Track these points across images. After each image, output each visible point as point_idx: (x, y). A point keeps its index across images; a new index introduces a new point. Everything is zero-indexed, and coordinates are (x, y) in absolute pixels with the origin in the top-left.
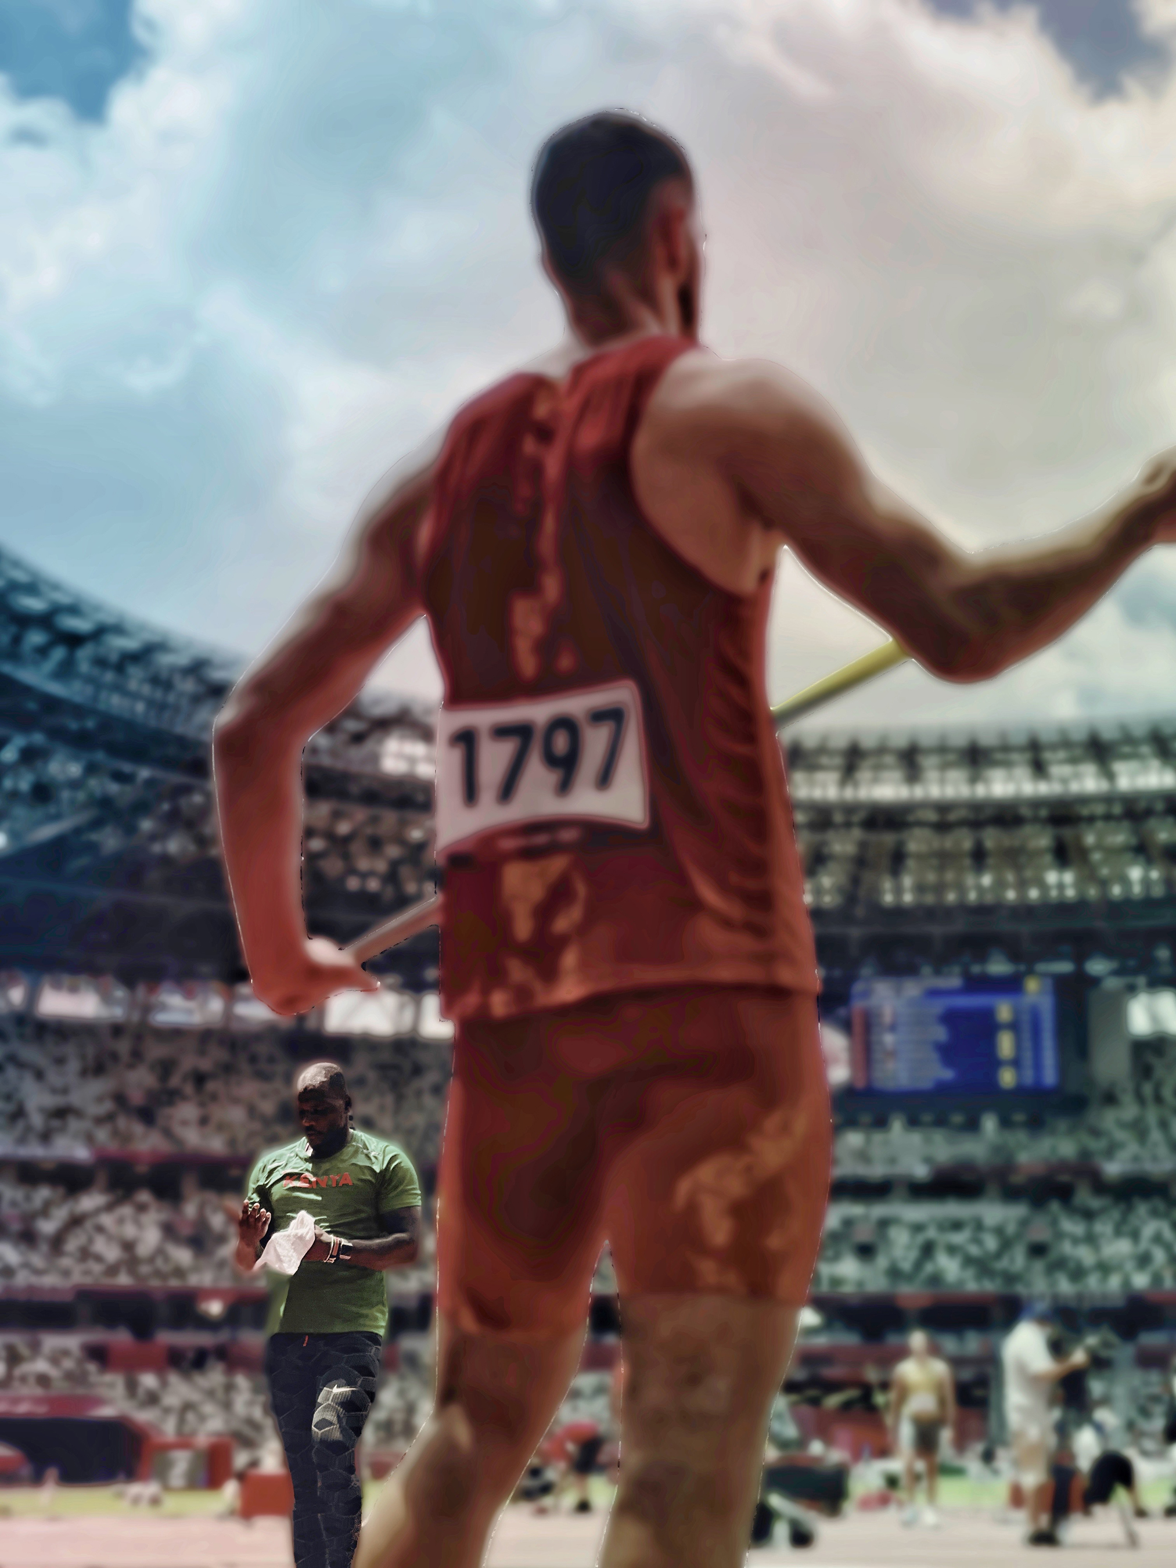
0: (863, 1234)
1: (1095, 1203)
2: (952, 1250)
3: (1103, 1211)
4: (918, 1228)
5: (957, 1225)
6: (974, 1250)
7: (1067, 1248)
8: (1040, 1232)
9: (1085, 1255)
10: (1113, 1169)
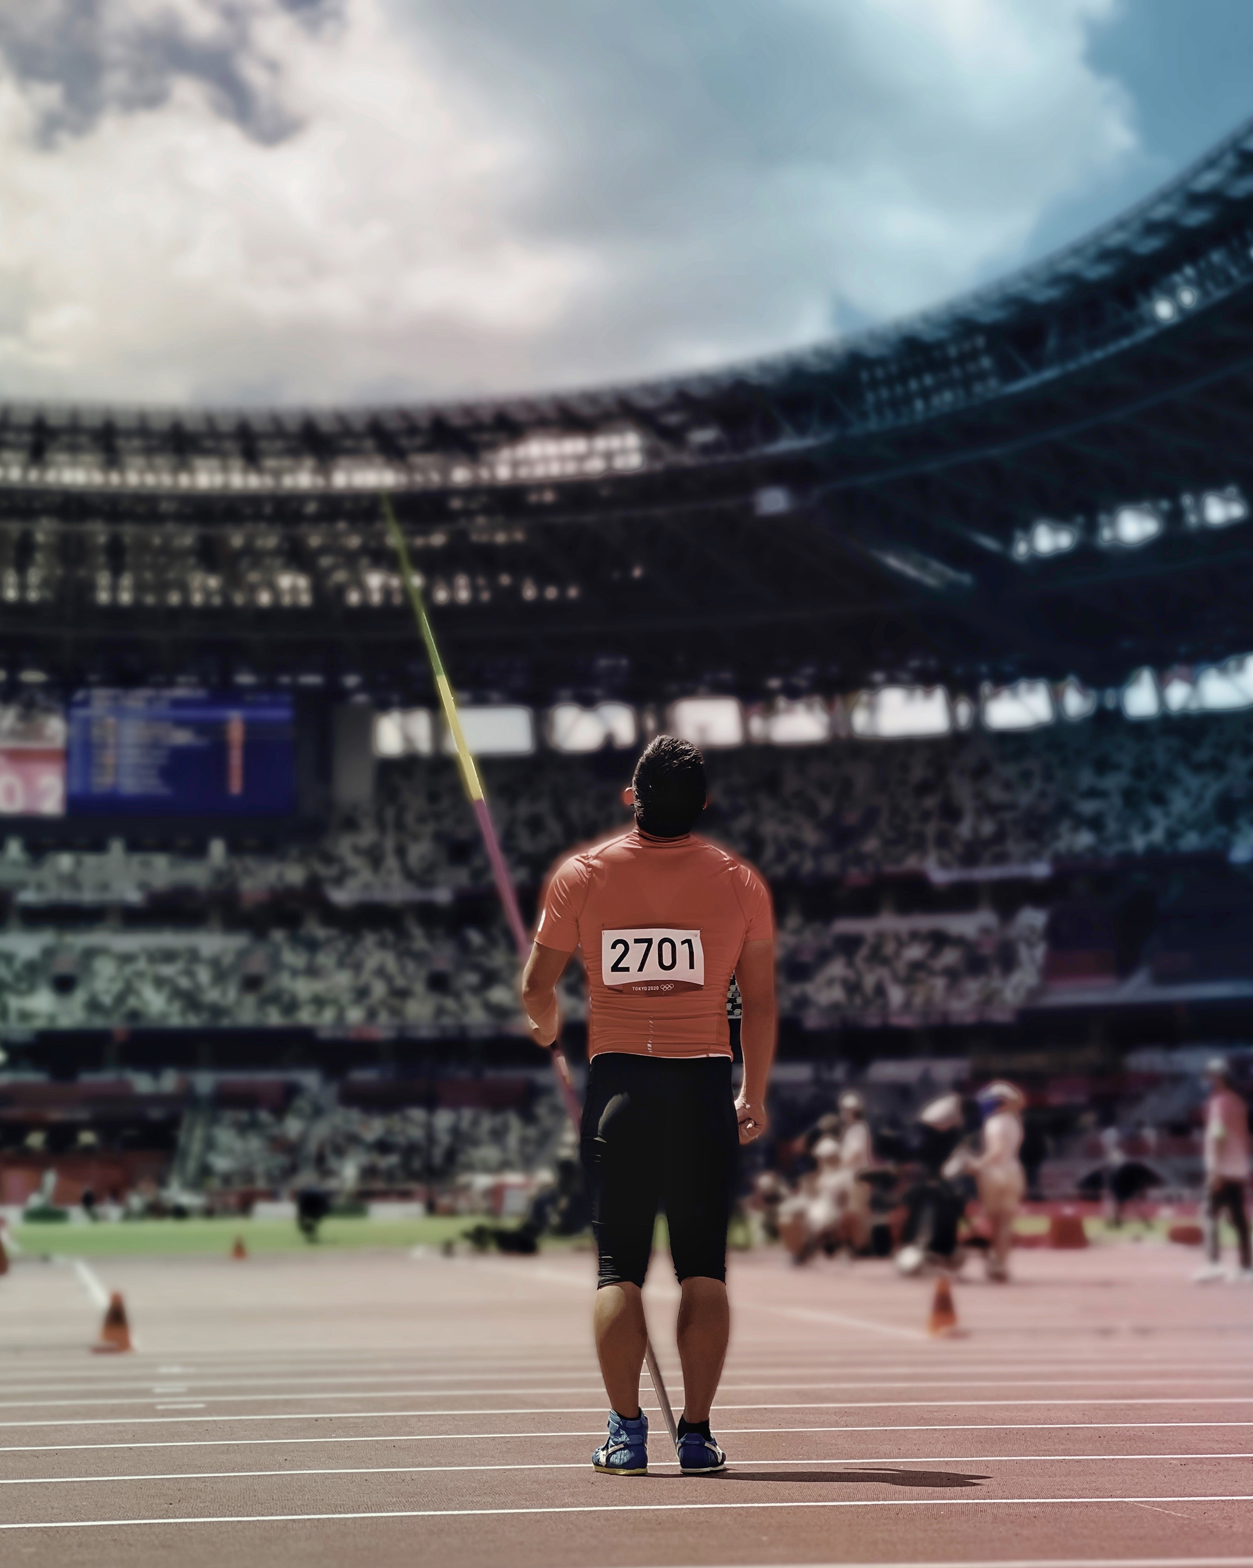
0: (64, 965)
1: (320, 932)
2: (159, 982)
3: (329, 941)
4: (126, 958)
5: (169, 956)
6: (184, 983)
7: (285, 981)
8: (257, 964)
9: (303, 988)
10: (341, 896)
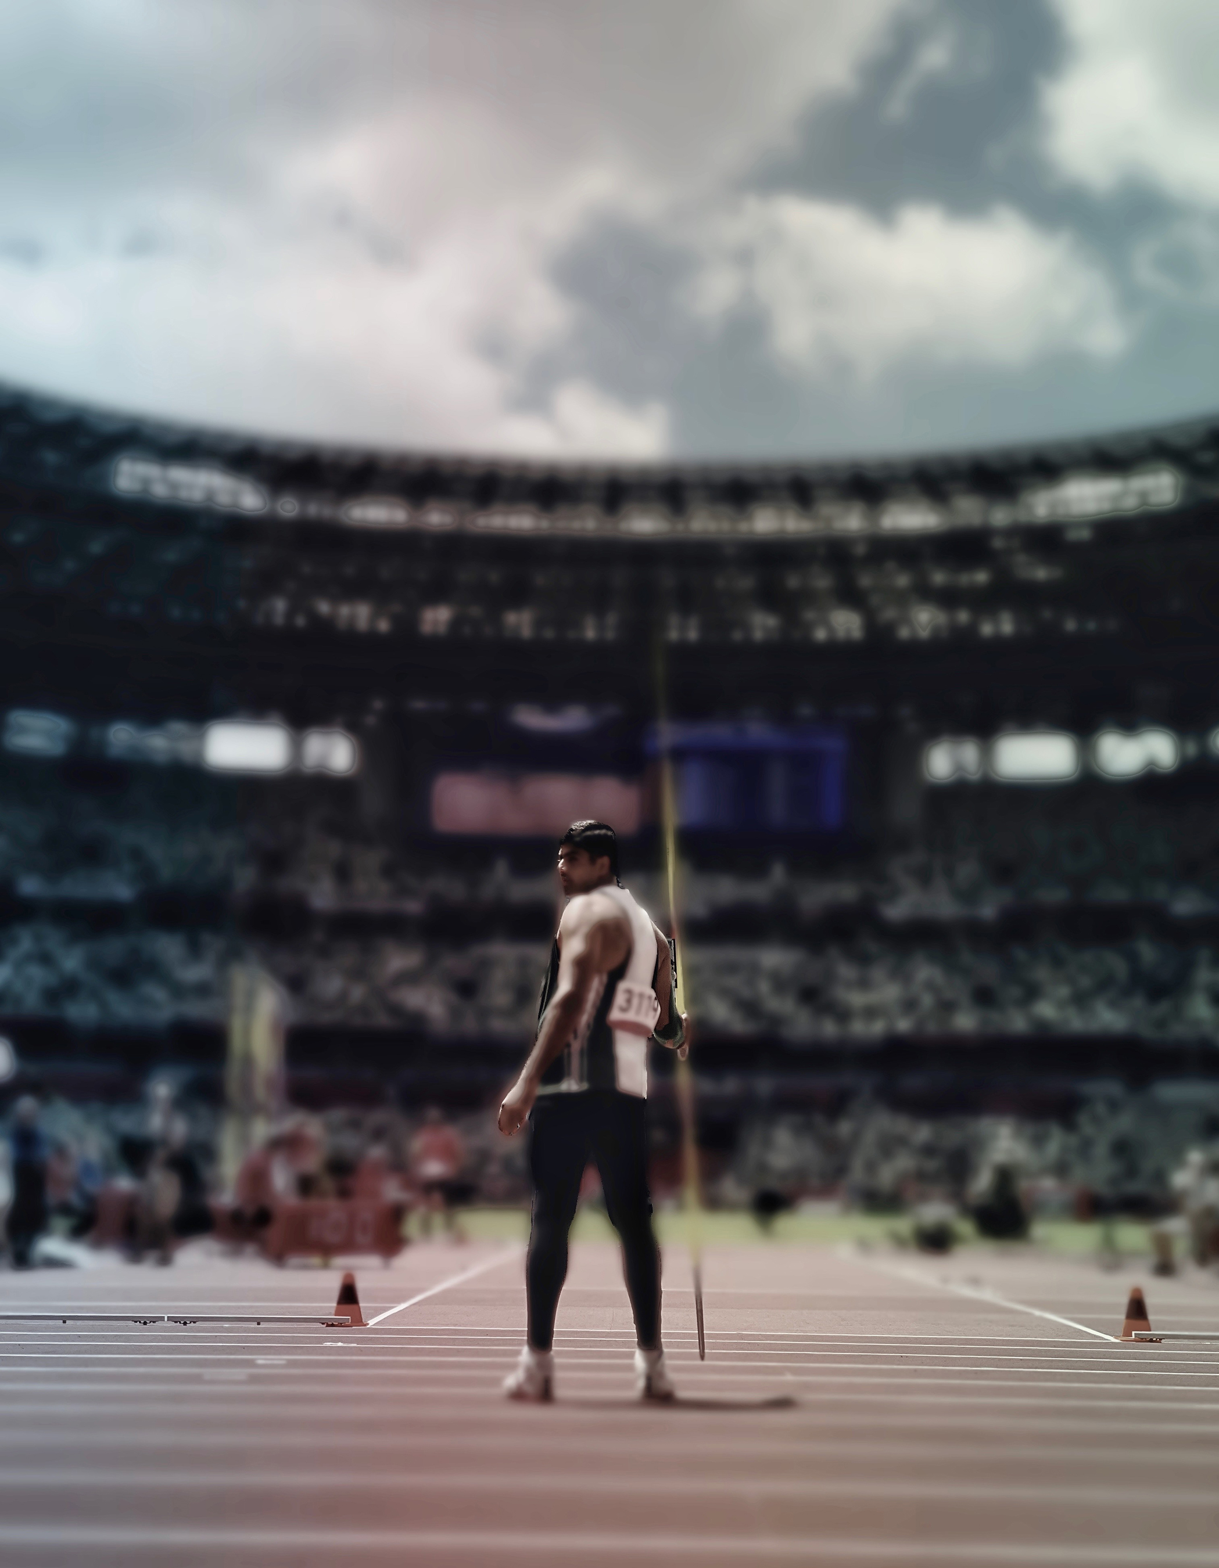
1: (875, 948)
2: (724, 992)
3: (881, 956)
5: (732, 968)
6: (746, 993)
7: (840, 992)
8: (814, 976)
10: (895, 912)
